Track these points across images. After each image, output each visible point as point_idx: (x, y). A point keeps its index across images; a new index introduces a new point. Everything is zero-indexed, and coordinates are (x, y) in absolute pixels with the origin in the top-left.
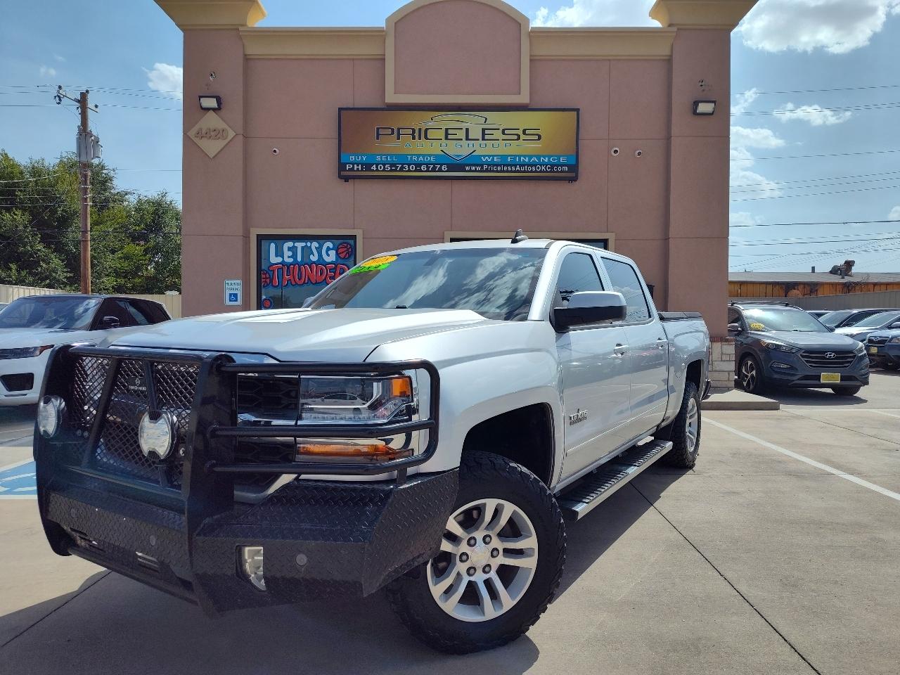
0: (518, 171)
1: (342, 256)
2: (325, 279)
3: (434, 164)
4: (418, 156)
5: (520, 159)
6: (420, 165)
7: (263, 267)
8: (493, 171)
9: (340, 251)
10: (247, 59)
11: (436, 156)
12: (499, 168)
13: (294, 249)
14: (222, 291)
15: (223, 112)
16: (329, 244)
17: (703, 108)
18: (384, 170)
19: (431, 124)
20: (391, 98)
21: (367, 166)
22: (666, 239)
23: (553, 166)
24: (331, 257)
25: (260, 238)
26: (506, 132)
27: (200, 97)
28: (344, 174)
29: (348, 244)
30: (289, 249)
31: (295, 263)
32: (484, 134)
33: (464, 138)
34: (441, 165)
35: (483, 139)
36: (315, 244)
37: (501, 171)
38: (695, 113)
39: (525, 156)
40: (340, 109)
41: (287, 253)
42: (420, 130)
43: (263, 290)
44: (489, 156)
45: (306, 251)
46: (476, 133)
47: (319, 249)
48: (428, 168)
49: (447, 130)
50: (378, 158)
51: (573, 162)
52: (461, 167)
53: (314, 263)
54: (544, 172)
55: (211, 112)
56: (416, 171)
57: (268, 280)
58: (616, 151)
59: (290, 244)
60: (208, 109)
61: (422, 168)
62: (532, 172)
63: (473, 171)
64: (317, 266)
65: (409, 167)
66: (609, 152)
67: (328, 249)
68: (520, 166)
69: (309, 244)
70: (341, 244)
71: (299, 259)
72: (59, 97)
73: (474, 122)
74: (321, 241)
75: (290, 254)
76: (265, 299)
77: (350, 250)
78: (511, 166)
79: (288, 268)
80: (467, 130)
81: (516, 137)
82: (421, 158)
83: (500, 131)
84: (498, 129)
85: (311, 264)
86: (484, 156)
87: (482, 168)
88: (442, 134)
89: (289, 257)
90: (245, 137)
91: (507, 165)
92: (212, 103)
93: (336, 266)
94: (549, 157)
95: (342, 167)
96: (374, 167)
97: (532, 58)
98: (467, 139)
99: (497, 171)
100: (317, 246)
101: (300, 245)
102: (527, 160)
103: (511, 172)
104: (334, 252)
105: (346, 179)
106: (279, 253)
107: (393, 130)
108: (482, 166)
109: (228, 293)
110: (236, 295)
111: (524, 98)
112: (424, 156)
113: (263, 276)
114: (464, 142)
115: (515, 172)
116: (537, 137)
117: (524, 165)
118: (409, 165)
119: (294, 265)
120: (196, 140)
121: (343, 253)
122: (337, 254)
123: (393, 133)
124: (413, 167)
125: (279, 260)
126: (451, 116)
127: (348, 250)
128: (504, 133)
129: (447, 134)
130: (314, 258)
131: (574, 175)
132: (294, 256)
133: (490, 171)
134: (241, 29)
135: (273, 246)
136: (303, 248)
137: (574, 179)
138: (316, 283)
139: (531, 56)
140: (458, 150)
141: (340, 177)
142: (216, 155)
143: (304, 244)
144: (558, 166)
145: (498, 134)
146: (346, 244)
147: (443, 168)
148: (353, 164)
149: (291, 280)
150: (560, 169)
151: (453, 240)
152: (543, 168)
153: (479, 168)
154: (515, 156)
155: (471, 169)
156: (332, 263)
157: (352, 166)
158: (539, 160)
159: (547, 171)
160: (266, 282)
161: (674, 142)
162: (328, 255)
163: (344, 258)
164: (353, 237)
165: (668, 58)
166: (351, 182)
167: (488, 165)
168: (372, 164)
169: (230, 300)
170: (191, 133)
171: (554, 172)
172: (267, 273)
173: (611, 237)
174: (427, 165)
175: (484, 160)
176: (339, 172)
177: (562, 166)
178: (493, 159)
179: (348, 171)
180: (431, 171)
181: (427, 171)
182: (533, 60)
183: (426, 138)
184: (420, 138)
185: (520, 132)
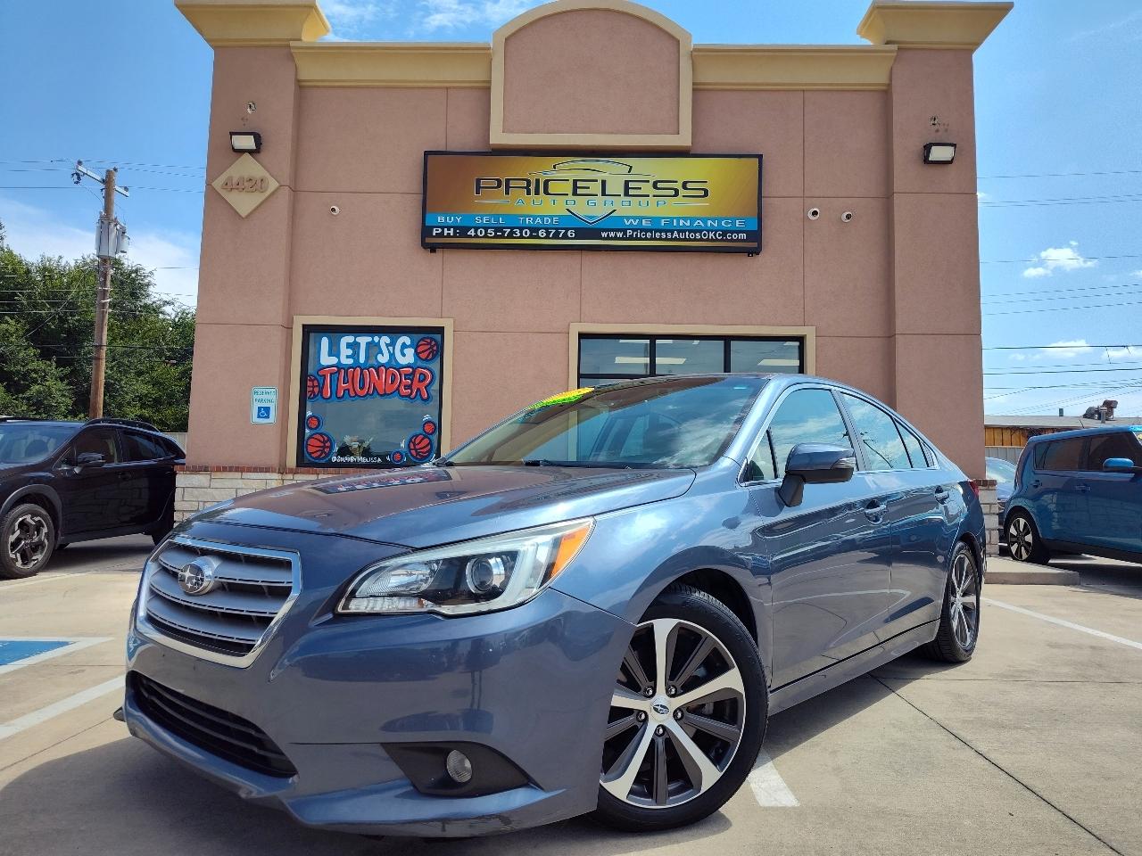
0: (675, 239)
1: (422, 356)
2: (398, 389)
3: (557, 229)
4: (535, 217)
5: (678, 223)
6: (537, 230)
7: (309, 371)
8: (641, 239)
9: (420, 349)
10: (301, 86)
11: (560, 217)
12: (649, 235)
13: (354, 346)
14: (249, 405)
15: (262, 156)
16: (406, 339)
17: (938, 153)
18: (486, 236)
19: (552, 175)
20: (498, 137)
21: (462, 231)
22: (890, 336)
23: (725, 233)
24: (409, 357)
25: (308, 330)
26: (659, 185)
27: (232, 134)
28: (430, 242)
29: (432, 339)
30: (349, 346)
31: (356, 365)
32: (627, 188)
33: (600, 193)
34: (567, 230)
36: (385, 339)
37: (651, 239)
38: (926, 161)
39: (685, 219)
40: (427, 153)
41: (345, 352)
42: (538, 181)
43: (309, 404)
44: (635, 218)
45: (373, 349)
46: (615, 186)
47: (391, 347)
48: (548, 233)
49: (575, 182)
50: (478, 221)
51: (755, 228)
52: (595, 233)
53: (383, 365)
54: (712, 240)
55: (247, 156)
56: (531, 237)
58: (815, 213)
59: (349, 339)
60: (242, 151)
61: (540, 233)
62: (695, 240)
63: (612, 239)
64: (386, 370)
65: (521, 233)
66: (805, 218)
67: (404, 346)
68: (679, 232)
69: (376, 339)
70: (422, 339)
71: (362, 360)
72: (77, 174)
73: (613, 172)
74: (393, 335)
75: (350, 352)
76: (311, 417)
77: (435, 348)
78: (666, 231)
79: (346, 372)
80: (604, 183)
81: (673, 192)
82: (539, 220)
83: (651, 183)
84: (648, 181)
85: (378, 367)
86: (628, 218)
87: (625, 233)
88: (568, 188)
89: (348, 357)
90: (295, 191)
91: (660, 231)
92: (248, 142)
93: (414, 371)
94: (720, 219)
95: (426, 231)
96: (472, 232)
97: (695, 87)
98: (604, 194)
99: (646, 239)
101: (363, 340)
102: (688, 224)
103: (666, 239)
104: (412, 350)
105: (433, 248)
106: (334, 351)
107: (499, 181)
108: (624, 231)
109: (256, 405)
110: (267, 409)
111: (684, 140)
112: (542, 217)
113: (309, 383)
114: (600, 199)
115: (671, 240)
116: (702, 193)
117: (684, 231)
118: (521, 229)
119: (355, 369)
120: (224, 193)
121: (423, 352)
122: (417, 354)
123: (499, 186)
124: (526, 233)
125: (334, 360)
126: (580, 163)
127: (431, 347)
128: (655, 186)
129: (575, 187)
130: (383, 359)
131: (755, 245)
132: (355, 355)
133: (637, 239)
134: (292, 44)
135: (325, 341)
136: (368, 344)
137: (754, 252)
138: (385, 394)
139: (693, 84)
140: (591, 209)
141: (425, 245)
142: (250, 214)
143: (369, 339)
144: (732, 232)
145: (647, 189)
146: (430, 340)
147: (569, 233)
148: (443, 228)
149: (348, 390)
150: (735, 236)
151: (582, 336)
152: (711, 235)
153: (620, 235)
154: (672, 219)
155: (608, 235)
156: (408, 366)
157: (440, 230)
158: (706, 224)
159: (717, 240)
160: (313, 392)
161: (898, 200)
162: (404, 355)
163: (426, 360)
164: (440, 330)
165: (884, 88)
166: (439, 253)
167: (634, 230)
168: (470, 228)
169: (259, 417)
170: (218, 184)
171: (727, 240)
172: (316, 379)
173: (809, 333)
174: (547, 229)
175: (628, 224)
176: (423, 239)
177: (738, 232)
178: (640, 222)
179: (434, 237)
180: (553, 238)
181: (547, 237)
182: (697, 89)
183: (546, 192)
184: (537, 193)
185: (679, 186)
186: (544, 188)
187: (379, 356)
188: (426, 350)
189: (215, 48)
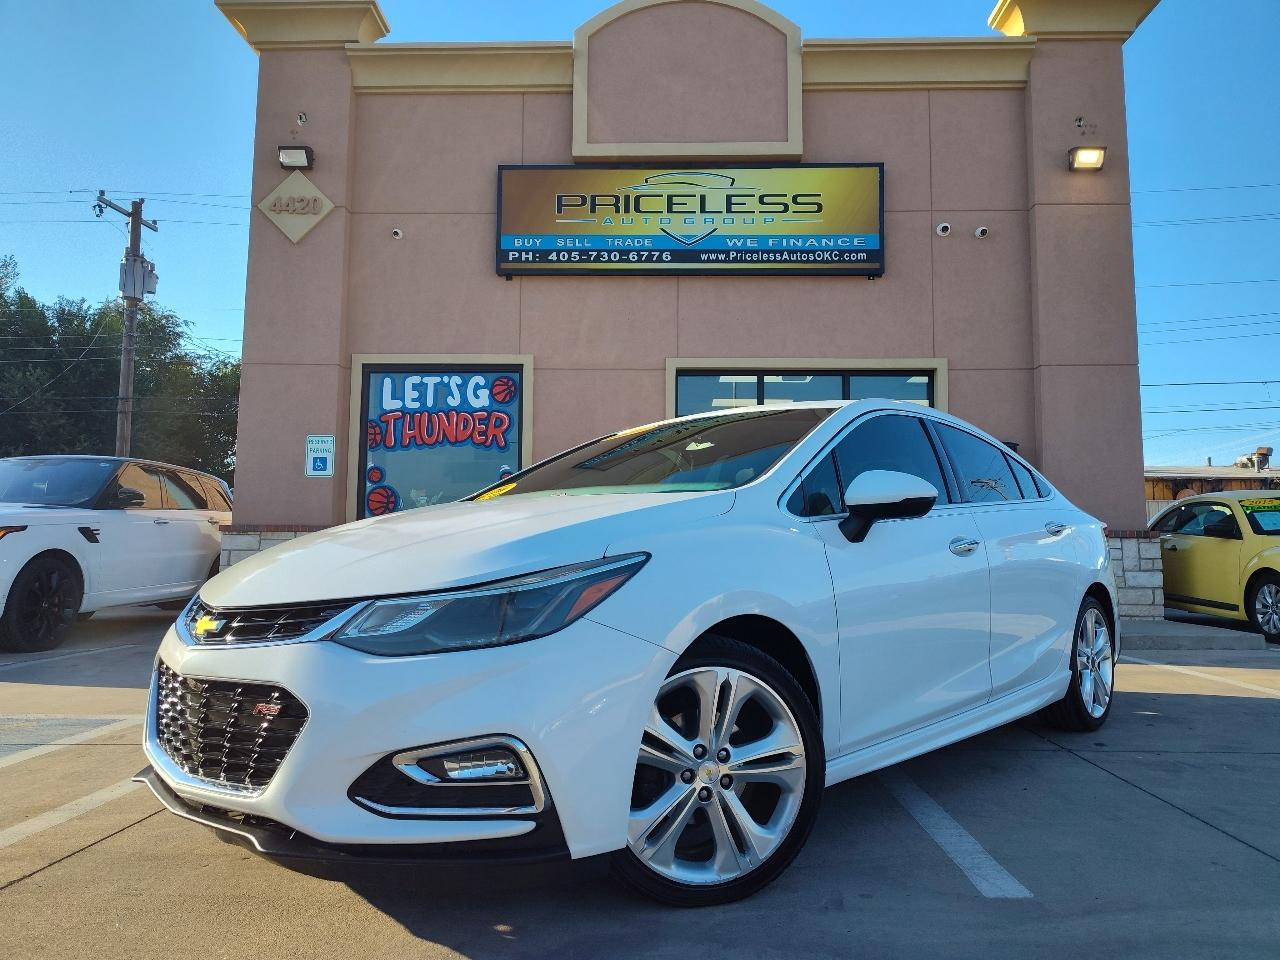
0: (786, 261)
1: (498, 397)
2: (471, 436)
3: (650, 251)
4: (625, 238)
6: (627, 253)
7: (371, 417)
8: (746, 261)
9: (495, 391)
10: (357, 94)
11: (653, 238)
12: (755, 257)
13: (420, 388)
14: (304, 455)
15: (316, 172)
16: (479, 379)
17: (1084, 159)
18: (569, 261)
19: (645, 189)
20: (582, 148)
21: (543, 255)
22: (1031, 369)
23: (842, 252)
24: (482, 400)
25: (369, 370)
26: (766, 200)
27: (280, 148)
28: (506, 268)
29: (509, 379)
30: (415, 387)
31: (423, 409)
32: (729, 203)
33: (698, 210)
34: (662, 252)
36: (456, 380)
37: (758, 261)
38: (1071, 170)
39: (798, 238)
40: (501, 168)
41: (410, 394)
42: (627, 198)
43: (370, 454)
44: (738, 237)
45: (443, 391)
46: (716, 202)
47: (462, 388)
48: (640, 256)
50: (561, 244)
51: (874, 245)
52: (692, 255)
53: (454, 409)
54: (827, 262)
55: (297, 174)
56: (621, 261)
57: (379, 437)
58: (945, 229)
59: (416, 379)
60: (292, 169)
61: (631, 256)
62: (808, 261)
63: (713, 261)
64: (458, 414)
65: (609, 256)
66: (934, 235)
67: (477, 387)
68: (789, 252)
69: (446, 379)
70: (498, 379)
71: (430, 403)
72: (100, 206)
73: (714, 185)
74: (466, 375)
75: (416, 394)
76: (372, 468)
77: (513, 389)
78: (775, 252)
79: (412, 417)
80: (703, 198)
81: (782, 208)
82: (629, 242)
83: (757, 198)
84: (753, 196)
85: (448, 411)
86: (731, 238)
87: (728, 256)
88: (662, 204)
89: (414, 400)
90: (352, 213)
91: (768, 252)
92: (299, 158)
93: (489, 415)
94: (836, 238)
95: (501, 255)
96: (553, 256)
97: (806, 87)
98: (703, 210)
99: (752, 261)
100: (459, 381)
101: (431, 381)
102: (800, 244)
103: (775, 261)
104: (487, 392)
105: (509, 275)
106: (398, 394)
107: (584, 199)
108: (727, 253)
109: (311, 456)
110: (324, 460)
111: (794, 147)
112: (633, 238)
113: (371, 431)
114: (699, 217)
115: (780, 262)
116: (815, 208)
117: (795, 252)
118: (610, 252)
119: (422, 414)
120: (272, 216)
121: (499, 393)
122: (492, 395)
123: (584, 203)
124: (615, 256)
125: (398, 404)
126: (678, 175)
127: (509, 388)
128: (761, 202)
129: (670, 203)
130: (454, 401)
131: (876, 266)
132: (422, 398)
133: (741, 261)
134: (348, 46)
135: (388, 382)
136: (436, 385)
137: (875, 274)
138: (457, 441)
139: (803, 84)
140: (690, 228)
141: (500, 272)
142: (302, 240)
143: (438, 379)
144: (850, 252)
145: (752, 204)
146: (506, 380)
147: (664, 256)
148: (520, 252)
149: (415, 437)
150: (853, 257)
151: (681, 373)
152: (827, 255)
153: (722, 257)
154: (782, 237)
155: (709, 257)
156: (482, 409)
158: (820, 243)
159: (833, 261)
160: (375, 440)
161: (1039, 212)
162: (477, 397)
163: (503, 402)
164: (518, 368)
165: (1021, 85)
166: (516, 281)
167: (738, 251)
168: (551, 252)
169: (315, 469)
170: (264, 205)
171: (844, 261)
172: (377, 425)
173: (940, 365)
174: (638, 252)
175: (731, 244)
176: (498, 265)
177: (857, 252)
178: (745, 243)
179: (510, 262)
180: (645, 261)
181: (639, 261)
182: (808, 90)
183: (637, 209)
184: (627, 210)
185: (788, 200)
186: (632, 204)
187: (450, 399)
188: (504, 391)
189: (260, 51)
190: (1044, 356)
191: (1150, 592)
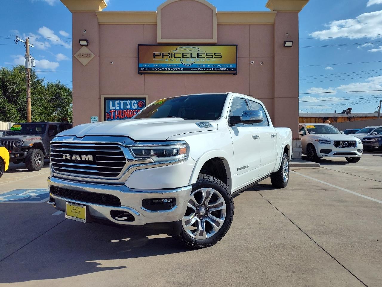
0: (212, 71)
2: (133, 116)
3: (178, 68)
4: (171, 64)
5: (213, 66)
6: (172, 68)
7: (107, 111)
9: (139, 104)
10: (99, 25)
11: (179, 64)
12: (205, 69)
13: (120, 104)
15: (88, 46)
16: (134, 101)
17: (287, 44)
18: (157, 71)
19: (176, 51)
20: (160, 40)
21: (150, 69)
22: (273, 98)
23: (227, 68)
24: (135, 107)
25: (106, 99)
27: (80, 40)
29: (142, 101)
30: (118, 103)
32: (198, 55)
34: (181, 68)
35: (198, 57)
36: (128, 102)
37: (205, 71)
38: (284, 46)
39: (215, 65)
40: (138, 45)
41: (117, 105)
42: (172, 53)
44: (201, 64)
45: (125, 104)
46: (195, 55)
47: (130, 104)
48: (175, 69)
50: (155, 66)
51: (235, 67)
52: (189, 69)
54: (223, 71)
55: (84, 47)
56: (170, 71)
58: (252, 62)
59: (118, 101)
60: (83, 45)
61: (173, 69)
62: (218, 71)
63: (194, 71)
64: (129, 110)
65: (167, 69)
66: (250, 63)
67: (134, 103)
68: (213, 68)
69: (126, 101)
70: (139, 101)
71: (122, 108)
72: (16, 40)
73: (194, 50)
74: (131, 100)
77: (143, 104)
78: (210, 68)
79: (118, 111)
80: (191, 54)
81: (211, 57)
82: (172, 66)
84: (204, 53)
85: (127, 110)
86: (199, 64)
87: (198, 69)
88: (181, 55)
89: (118, 107)
90: (100, 57)
91: (208, 68)
92: (85, 43)
93: (137, 111)
94: (225, 65)
95: (139, 69)
96: (153, 69)
97: (218, 24)
98: (191, 57)
100: (129, 102)
101: (122, 102)
103: (210, 71)
104: (137, 105)
105: (141, 74)
106: (114, 105)
107: (160, 54)
109: (92, 122)
111: (214, 41)
112: (173, 64)
113: (107, 115)
114: (190, 59)
115: (211, 71)
116: (220, 57)
117: (215, 68)
119: (120, 110)
120: (78, 58)
121: (140, 105)
123: (160, 55)
124: (169, 69)
125: (114, 108)
126: (185, 48)
127: (142, 104)
128: (206, 55)
129: (183, 55)
130: (128, 107)
131: (235, 72)
132: (120, 106)
133: (201, 71)
134: (96, 11)
135: (111, 102)
136: (123, 103)
137: (235, 74)
140: (188, 62)
141: (139, 73)
142: (86, 65)
143: (124, 101)
144: (229, 68)
145: (204, 55)
149: (118, 116)
150: (230, 69)
152: (223, 69)
153: (196, 69)
154: (211, 64)
156: (136, 109)
157: (143, 69)
158: (221, 66)
160: (108, 117)
161: (276, 58)
162: (134, 106)
163: (141, 107)
164: (145, 99)
165: (273, 24)
166: (143, 75)
167: (200, 68)
170: (76, 55)
171: (227, 71)
172: (109, 113)
174: (175, 68)
175: (198, 66)
176: (138, 72)
177: (230, 68)
178: (202, 66)
179: (142, 71)
180: (177, 71)
181: (175, 71)
182: (218, 25)
183: (174, 57)
184: (172, 57)
185: (213, 54)
186: (173, 55)
189: (72, 13)
190: (276, 95)
191: (298, 153)
